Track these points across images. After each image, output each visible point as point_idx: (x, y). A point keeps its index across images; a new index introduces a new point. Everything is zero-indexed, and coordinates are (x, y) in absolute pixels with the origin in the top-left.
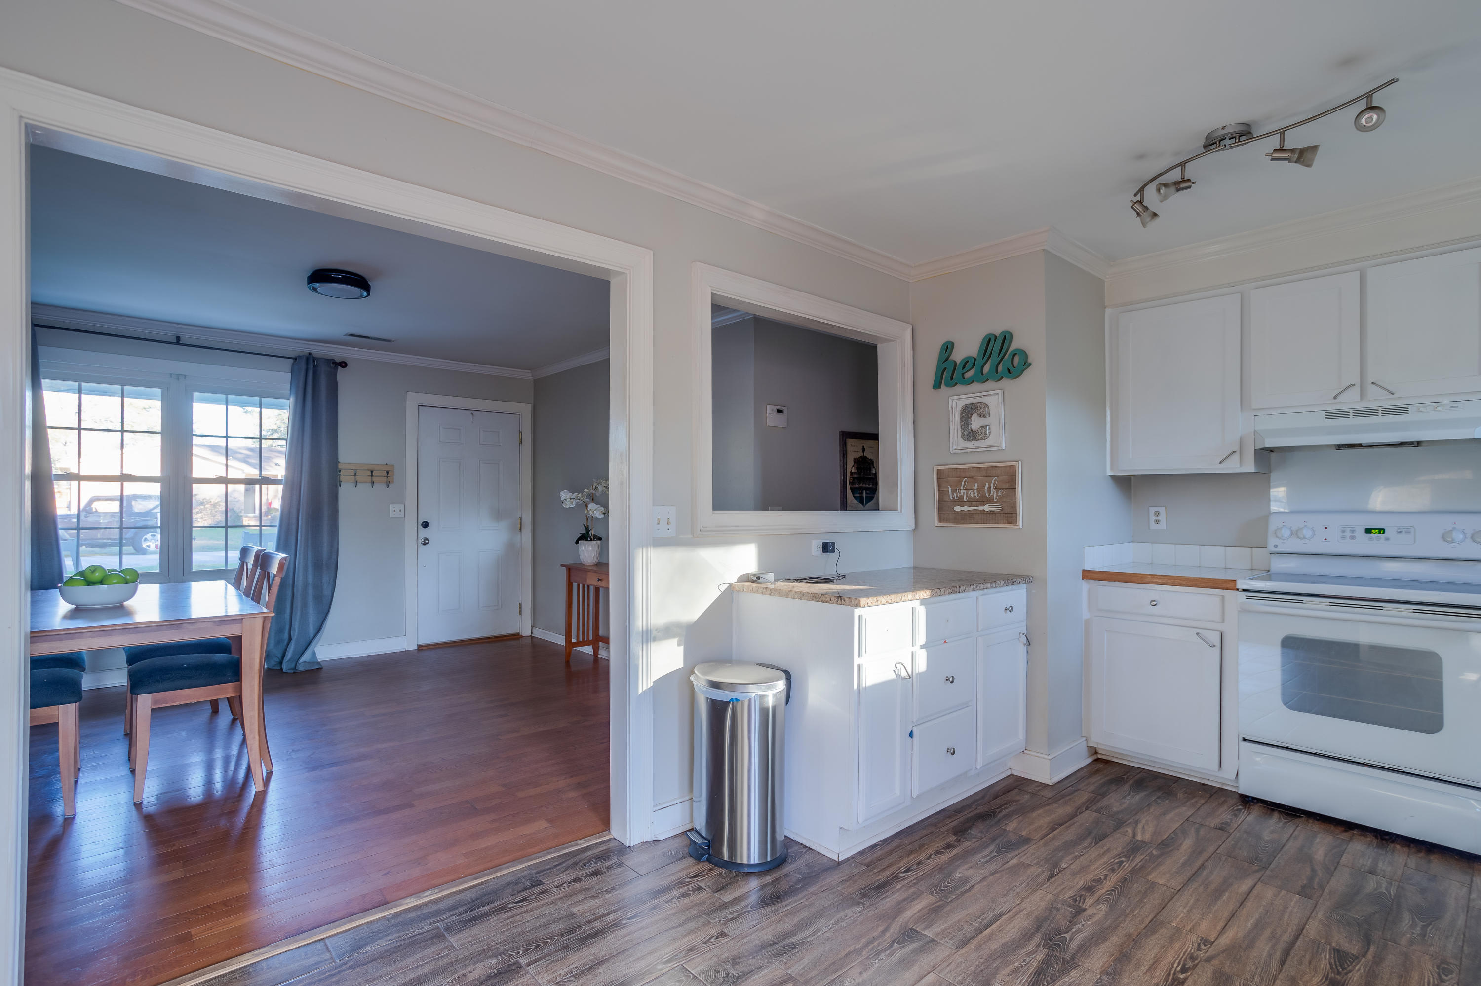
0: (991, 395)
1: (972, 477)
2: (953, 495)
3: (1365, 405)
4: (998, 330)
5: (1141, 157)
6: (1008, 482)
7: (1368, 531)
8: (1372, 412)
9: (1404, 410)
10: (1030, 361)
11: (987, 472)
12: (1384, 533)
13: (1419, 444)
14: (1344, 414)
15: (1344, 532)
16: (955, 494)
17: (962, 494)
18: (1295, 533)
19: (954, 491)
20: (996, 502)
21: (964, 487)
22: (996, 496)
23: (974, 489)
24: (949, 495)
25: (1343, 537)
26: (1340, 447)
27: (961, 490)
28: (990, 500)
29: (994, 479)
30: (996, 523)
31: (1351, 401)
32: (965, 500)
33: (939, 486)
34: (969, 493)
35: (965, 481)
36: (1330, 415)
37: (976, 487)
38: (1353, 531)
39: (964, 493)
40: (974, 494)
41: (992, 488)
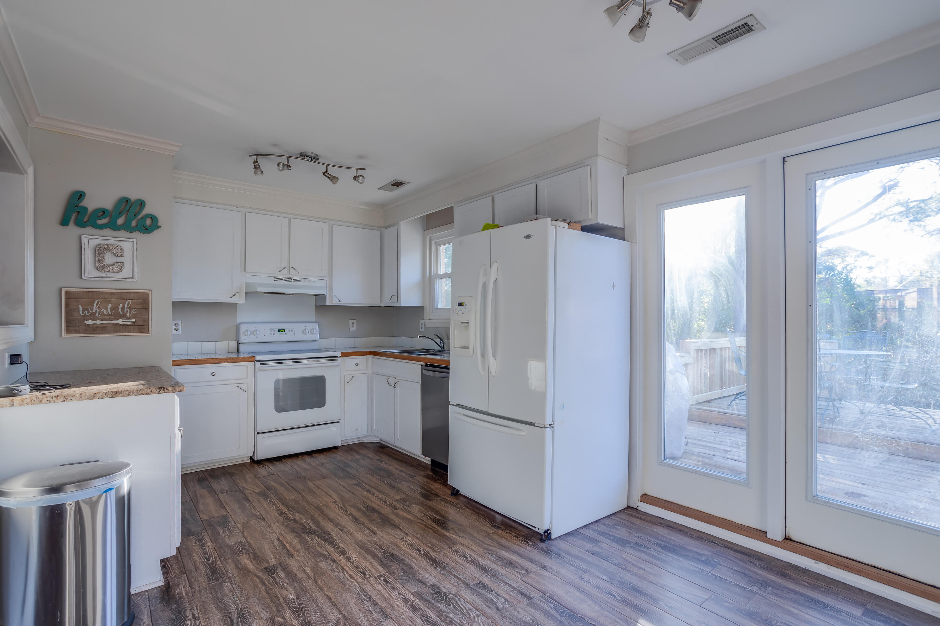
0: (126, 241)
1: (105, 299)
2: (83, 312)
3: (288, 276)
4: (133, 196)
5: (275, 145)
6: (141, 304)
7: (279, 331)
8: (290, 280)
9: (299, 280)
10: (159, 224)
11: (122, 296)
12: (284, 331)
13: (291, 294)
14: (280, 279)
15: (271, 331)
16: (86, 312)
17: (94, 311)
18: (253, 333)
19: (84, 309)
20: (129, 318)
21: (96, 306)
22: (130, 313)
23: (107, 308)
24: (79, 312)
25: (271, 334)
26: (265, 293)
27: (93, 308)
28: (124, 316)
29: (128, 301)
30: (129, 332)
31: (284, 274)
32: (97, 316)
33: (67, 304)
34: (102, 310)
35: (98, 302)
36: (276, 279)
37: (110, 306)
38: (274, 331)
39: (96, 311)
40: (107, 311)
41: (126, 307)
